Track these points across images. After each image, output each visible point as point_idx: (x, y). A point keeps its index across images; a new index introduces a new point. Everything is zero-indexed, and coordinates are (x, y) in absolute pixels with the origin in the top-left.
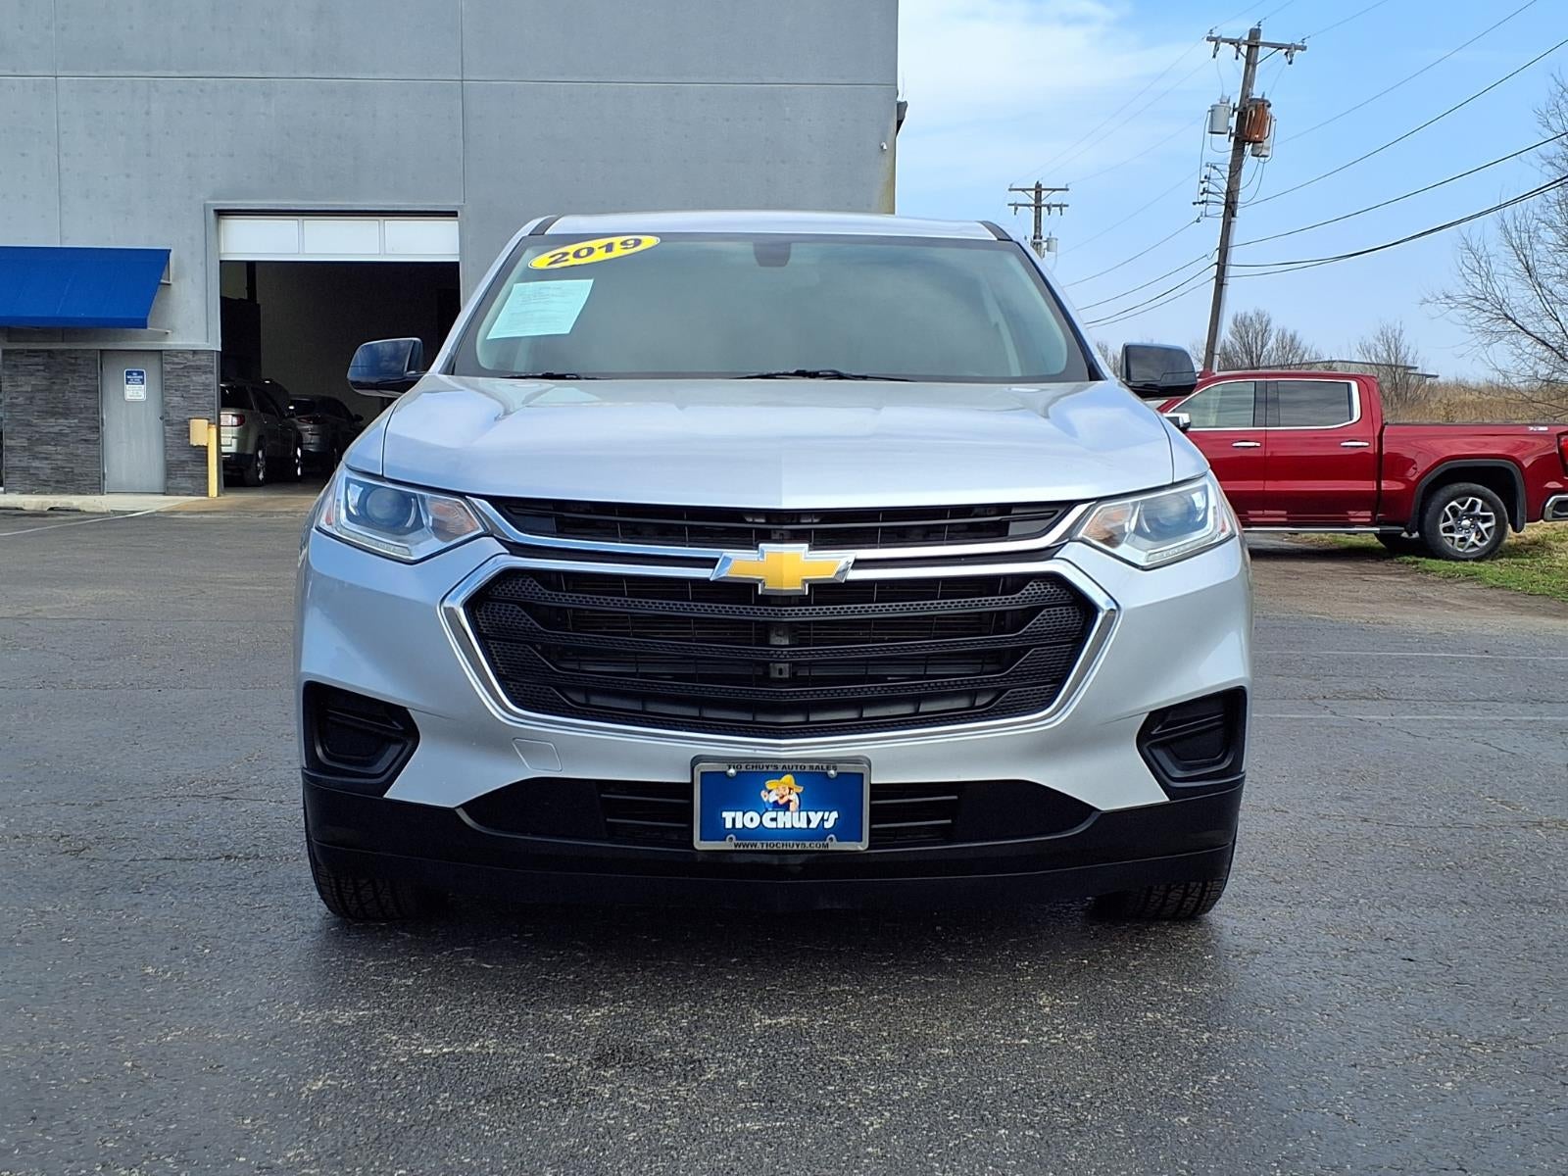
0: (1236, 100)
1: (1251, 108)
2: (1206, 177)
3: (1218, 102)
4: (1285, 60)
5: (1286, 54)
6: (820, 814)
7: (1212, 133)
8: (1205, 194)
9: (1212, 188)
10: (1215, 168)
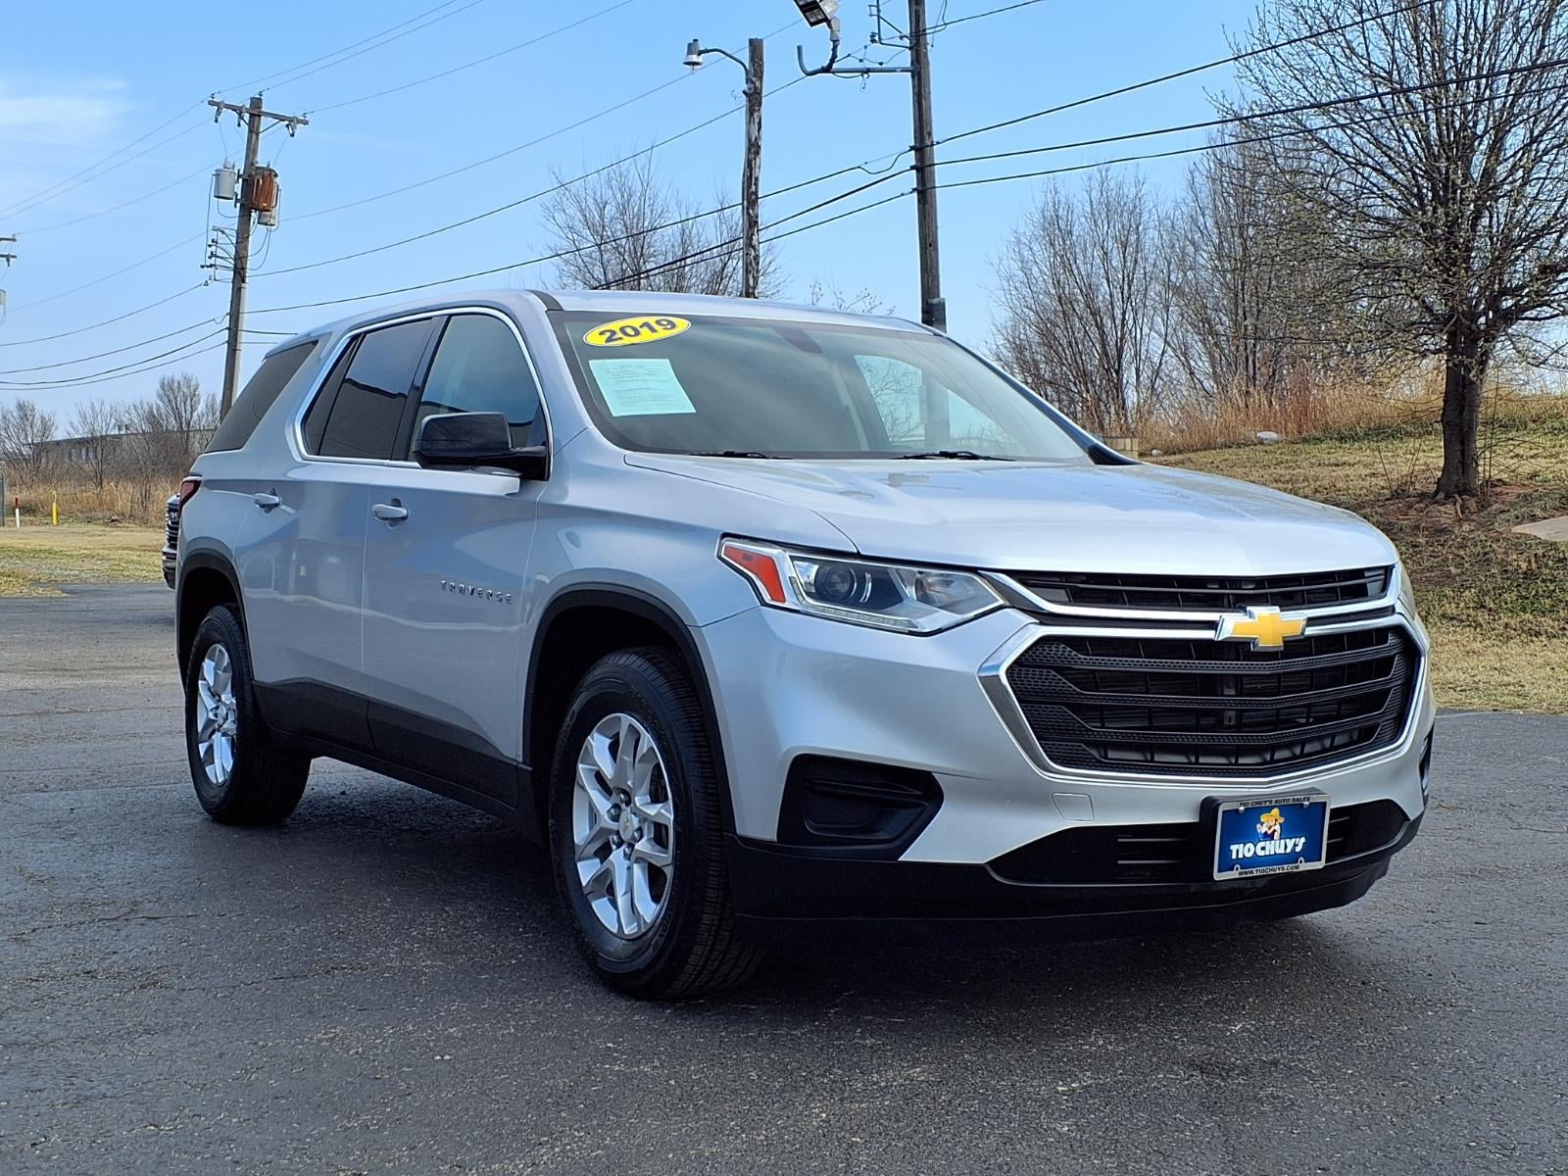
0: (241, 167)
1: (258, 176)
2: (213, 241)
3: (222, 167)
4: (287, 132)
5: (287, 126)
6: (1293, 840)
7: (218, 197)
8: (213, 258)
9: (220, 253)
10: (223, 232)
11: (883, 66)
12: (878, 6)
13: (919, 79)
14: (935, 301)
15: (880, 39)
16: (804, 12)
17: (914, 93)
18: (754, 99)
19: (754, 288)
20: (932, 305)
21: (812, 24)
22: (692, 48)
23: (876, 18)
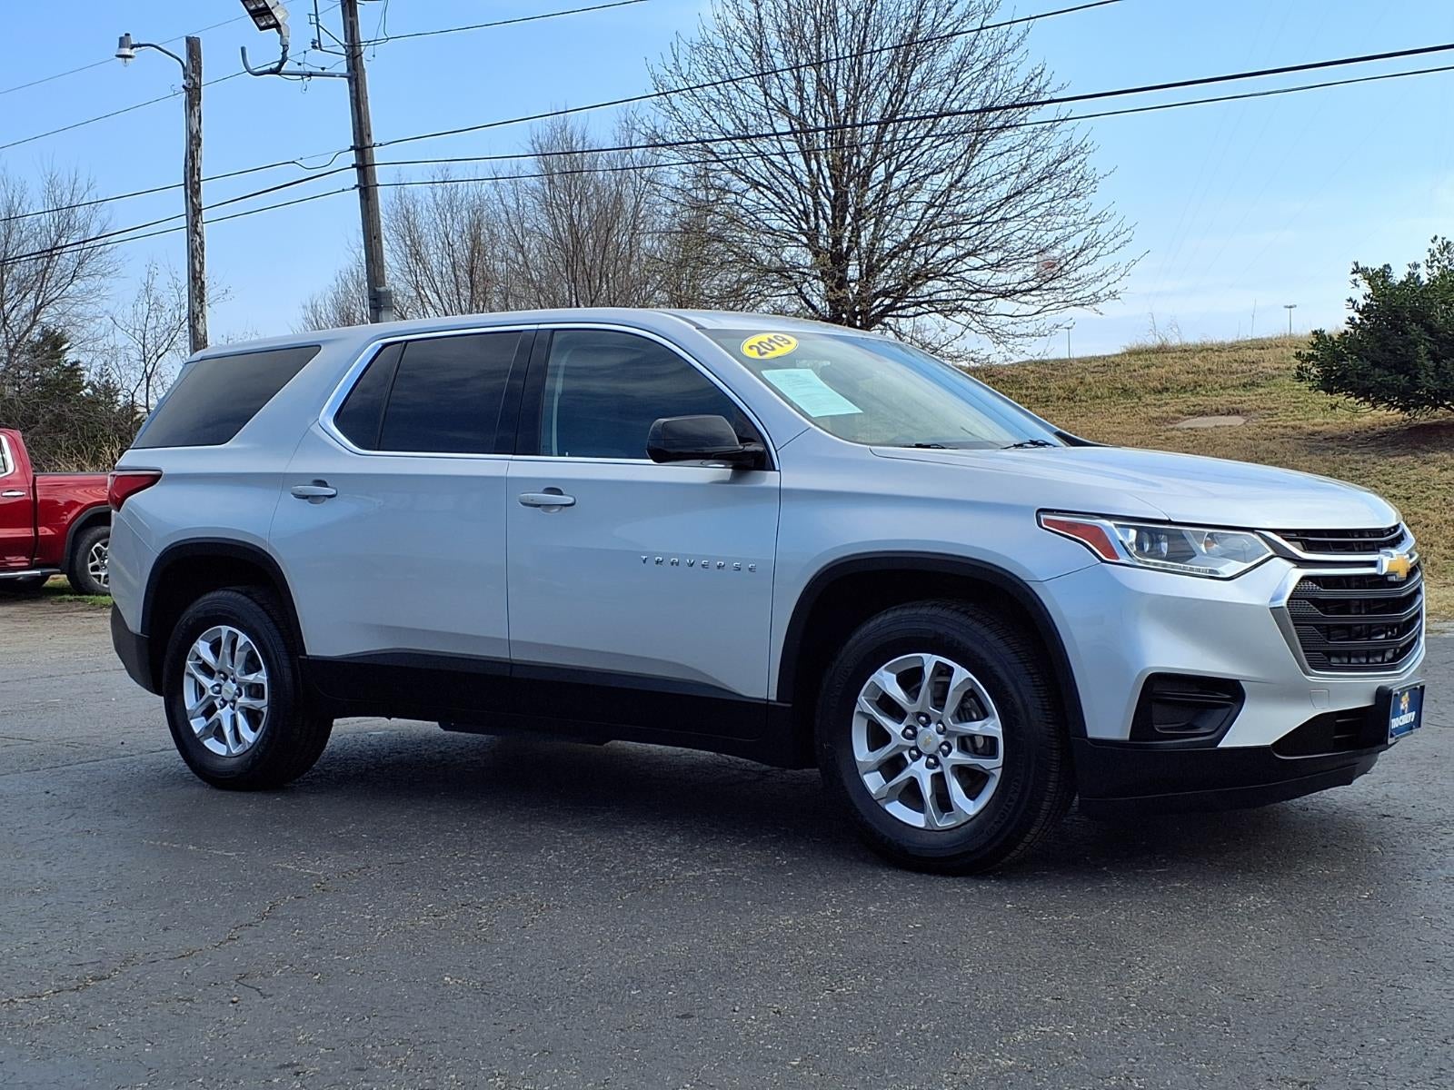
11: (325, 71)
12: (316, 15)
13: (357, 85)
14: (382, 289)
15: (320, 45)
16: (254, 18)
17: (351, 98)
18: (193, 95)
19: (201, 272)
20: (379, 292)
21: (262, 28)
22: (123, 42)
23: (315, 26)
